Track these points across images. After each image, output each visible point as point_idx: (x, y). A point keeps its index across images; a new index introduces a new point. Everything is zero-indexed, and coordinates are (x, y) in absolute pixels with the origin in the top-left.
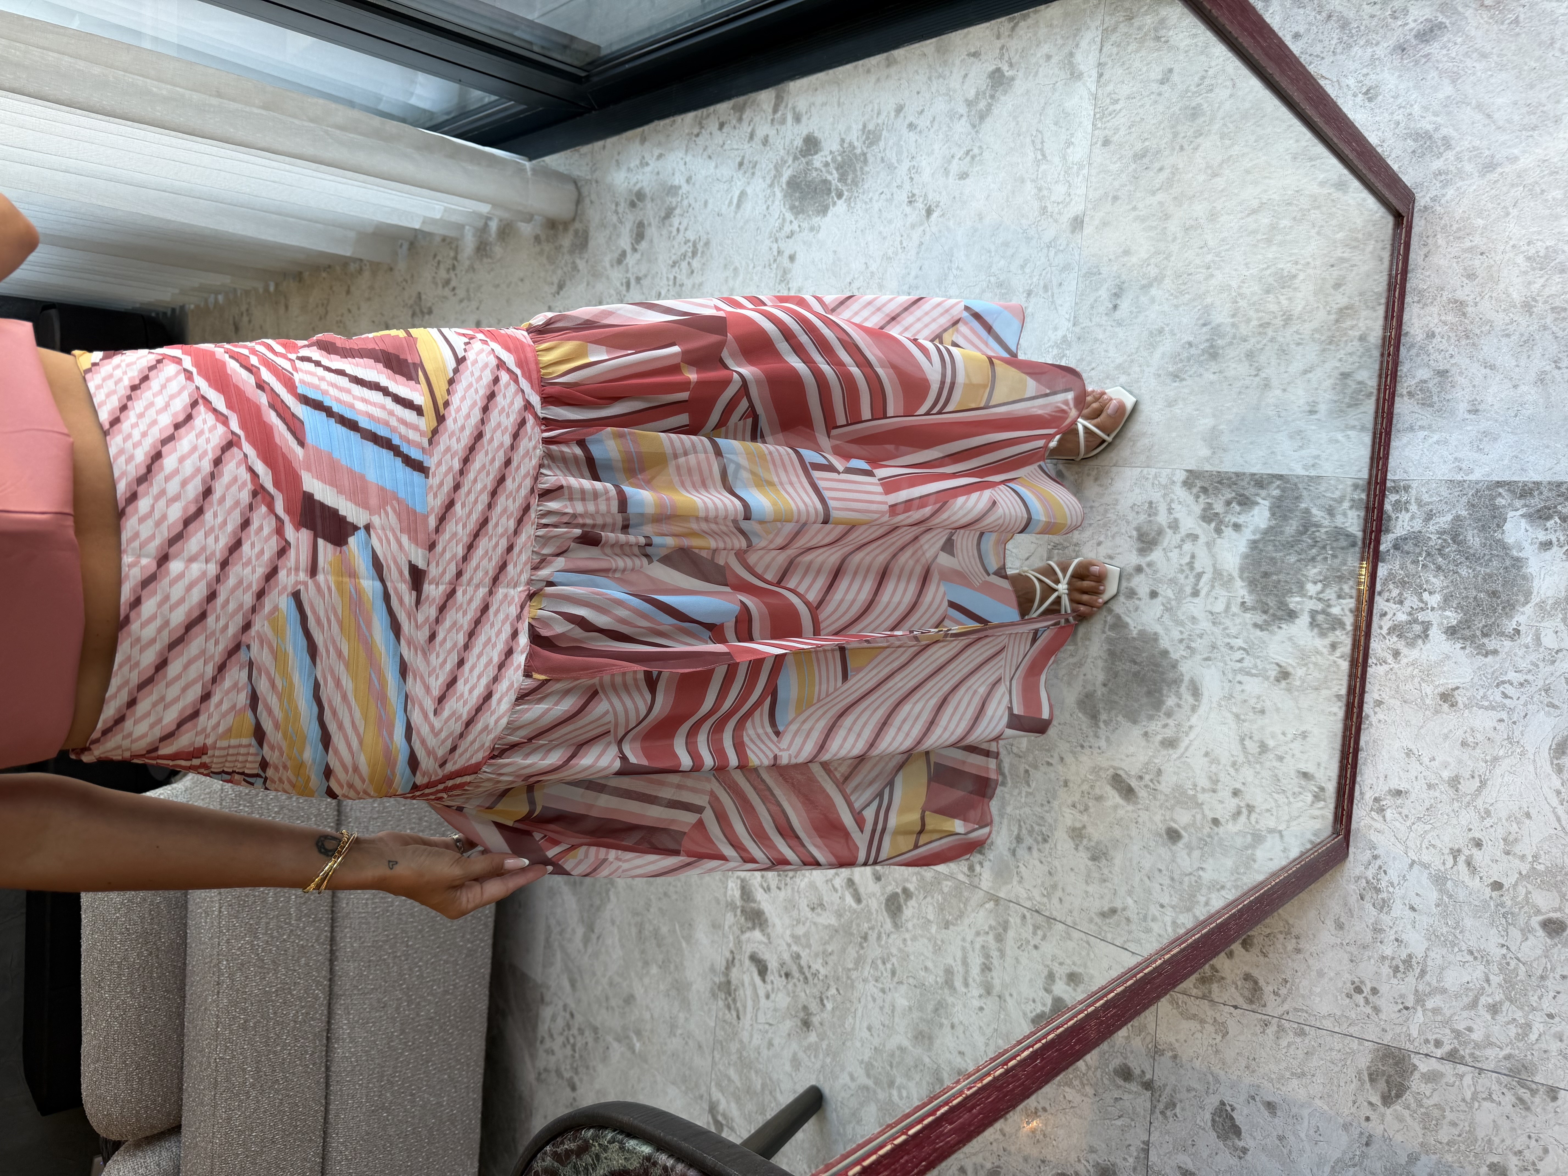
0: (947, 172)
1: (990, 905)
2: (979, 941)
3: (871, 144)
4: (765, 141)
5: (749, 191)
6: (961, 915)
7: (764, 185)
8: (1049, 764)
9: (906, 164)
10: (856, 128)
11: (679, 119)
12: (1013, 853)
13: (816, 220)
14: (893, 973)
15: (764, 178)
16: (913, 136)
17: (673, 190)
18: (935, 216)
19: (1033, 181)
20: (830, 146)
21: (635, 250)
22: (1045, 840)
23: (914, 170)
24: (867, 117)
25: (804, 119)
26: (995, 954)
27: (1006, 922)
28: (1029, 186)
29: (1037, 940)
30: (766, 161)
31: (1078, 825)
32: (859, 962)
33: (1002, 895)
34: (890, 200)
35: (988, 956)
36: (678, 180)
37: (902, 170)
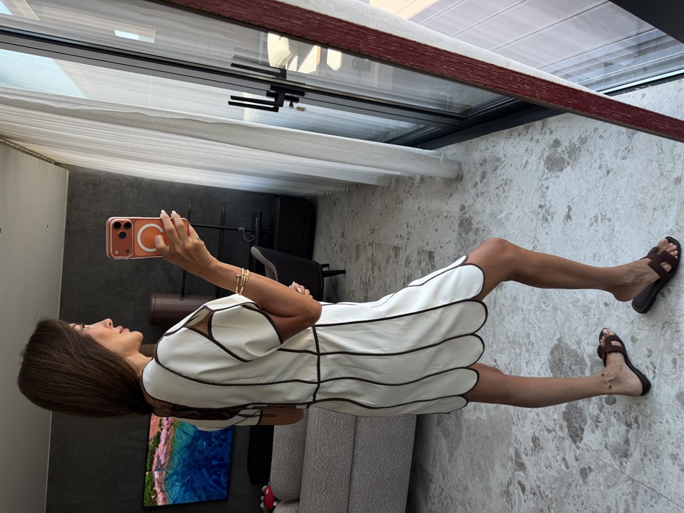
0: (616, 156)
1: (630, 482)
2: (624, 497)
3: (583, 144)
4: (537, 141)
5: (530, 161)
6: (615, 484)
7: (536, 159)
8: (661, 422)
9: (598, 152)
10: (576, 137)
11: (502, 131)
12: (642, 460)
13: (558, 173)
14: (583, 504)
15: (536, 156)
16: (601, 141)
17: (498, 160)
18: (611, 174)
19: (656, 161)
20: (565, 143)
21: (481, 182)
22: (658, 458)
23: (602, 155)
24: (581, 132)
25: (554, 133)
26: (632, 505)
27: (637, 492)
28: (655, 164)
29: (652, 503)
30: (537, 149)
31: (674, 453)
32: (567, 495)
33: (636, 478)
34: (591, 167)
35: (628, 506)
36: (501, 155)
37: (597, 155)
